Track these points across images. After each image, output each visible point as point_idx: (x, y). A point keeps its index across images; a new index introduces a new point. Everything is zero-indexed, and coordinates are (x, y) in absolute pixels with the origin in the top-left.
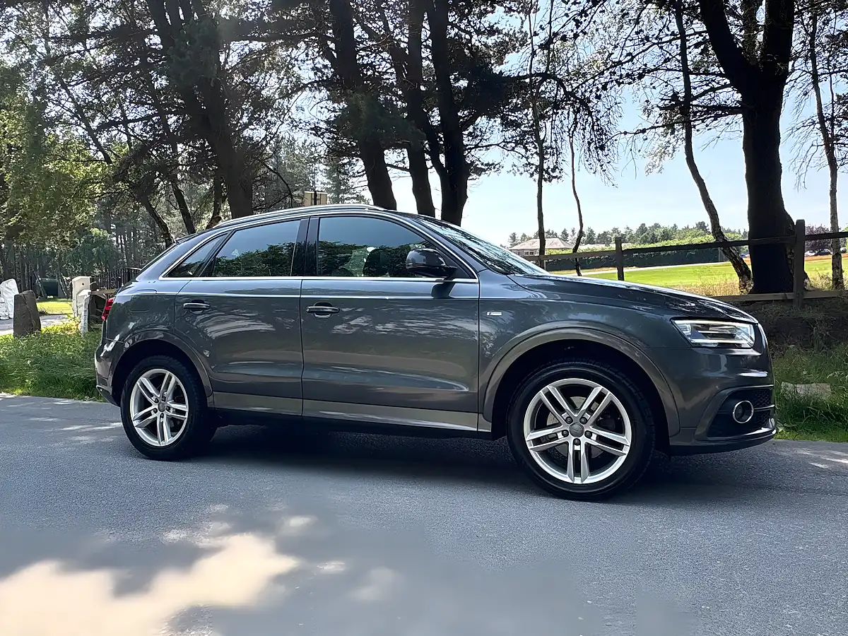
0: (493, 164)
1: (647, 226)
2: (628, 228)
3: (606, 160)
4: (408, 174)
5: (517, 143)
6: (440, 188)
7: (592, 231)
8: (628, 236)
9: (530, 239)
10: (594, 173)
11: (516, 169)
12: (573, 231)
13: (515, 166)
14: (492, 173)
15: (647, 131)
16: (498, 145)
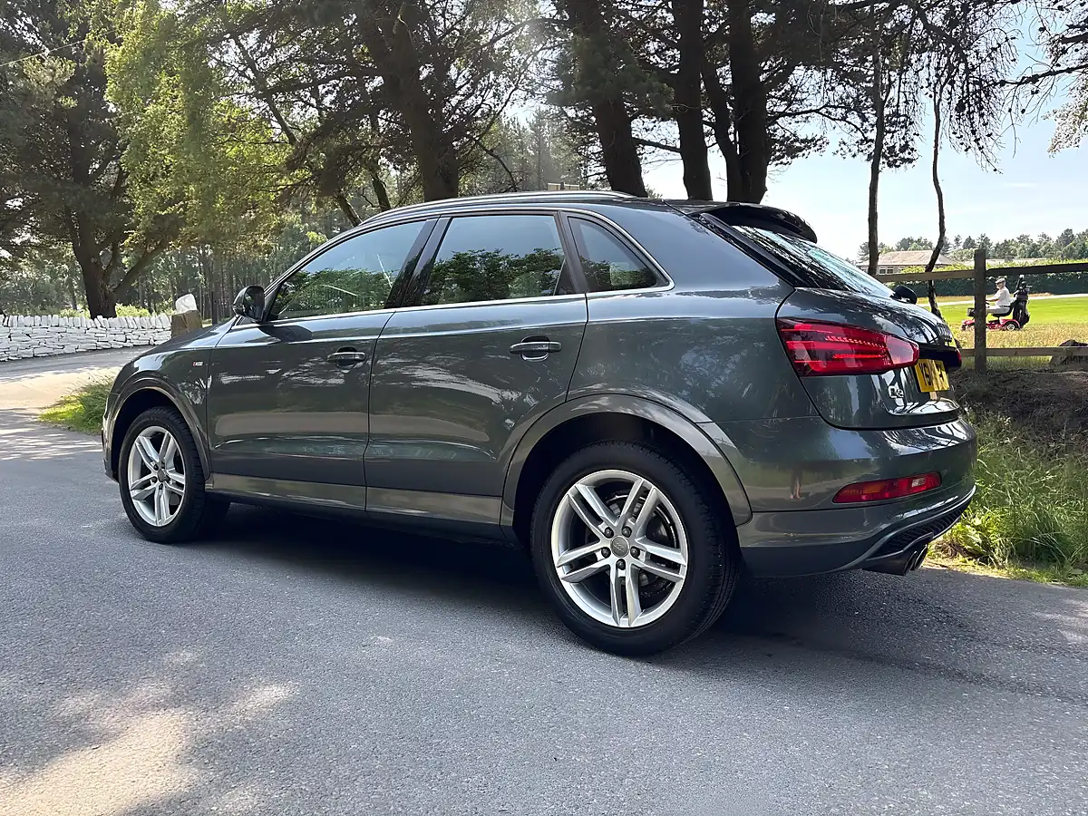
0: (812, 140)
1: (1075, 233)
2: (1044, 236)
3: (982, 131)
4: (678, 156)
5: (848, 109)
6: (725, 176)
7: (986, 240)
8: (1043, 248)
9: (892, 250)
10: (966, 150)
11: (845, 147)
12: (957, 240)
13: (845, 144)
14: (812, 153)
15: (1040, 79)
16: (817, 111)
